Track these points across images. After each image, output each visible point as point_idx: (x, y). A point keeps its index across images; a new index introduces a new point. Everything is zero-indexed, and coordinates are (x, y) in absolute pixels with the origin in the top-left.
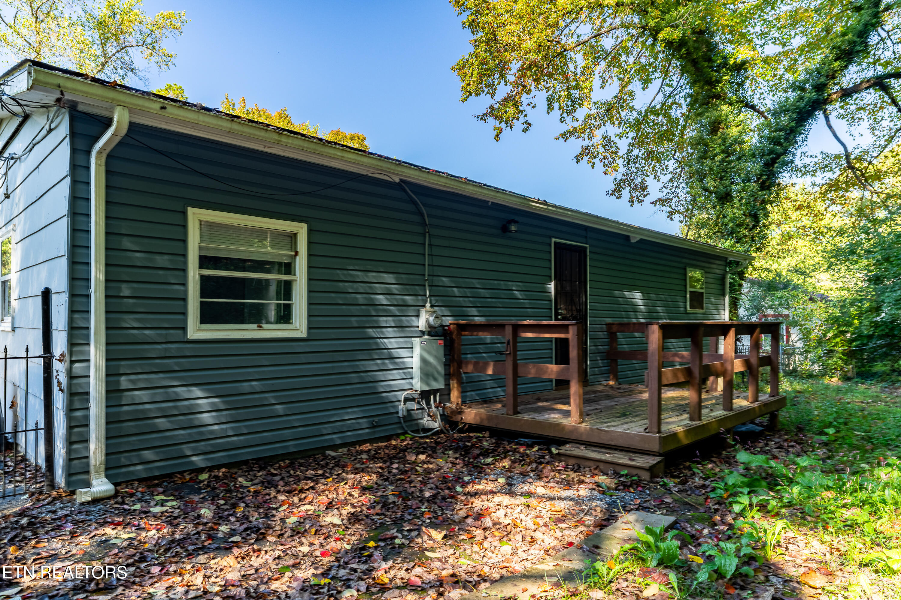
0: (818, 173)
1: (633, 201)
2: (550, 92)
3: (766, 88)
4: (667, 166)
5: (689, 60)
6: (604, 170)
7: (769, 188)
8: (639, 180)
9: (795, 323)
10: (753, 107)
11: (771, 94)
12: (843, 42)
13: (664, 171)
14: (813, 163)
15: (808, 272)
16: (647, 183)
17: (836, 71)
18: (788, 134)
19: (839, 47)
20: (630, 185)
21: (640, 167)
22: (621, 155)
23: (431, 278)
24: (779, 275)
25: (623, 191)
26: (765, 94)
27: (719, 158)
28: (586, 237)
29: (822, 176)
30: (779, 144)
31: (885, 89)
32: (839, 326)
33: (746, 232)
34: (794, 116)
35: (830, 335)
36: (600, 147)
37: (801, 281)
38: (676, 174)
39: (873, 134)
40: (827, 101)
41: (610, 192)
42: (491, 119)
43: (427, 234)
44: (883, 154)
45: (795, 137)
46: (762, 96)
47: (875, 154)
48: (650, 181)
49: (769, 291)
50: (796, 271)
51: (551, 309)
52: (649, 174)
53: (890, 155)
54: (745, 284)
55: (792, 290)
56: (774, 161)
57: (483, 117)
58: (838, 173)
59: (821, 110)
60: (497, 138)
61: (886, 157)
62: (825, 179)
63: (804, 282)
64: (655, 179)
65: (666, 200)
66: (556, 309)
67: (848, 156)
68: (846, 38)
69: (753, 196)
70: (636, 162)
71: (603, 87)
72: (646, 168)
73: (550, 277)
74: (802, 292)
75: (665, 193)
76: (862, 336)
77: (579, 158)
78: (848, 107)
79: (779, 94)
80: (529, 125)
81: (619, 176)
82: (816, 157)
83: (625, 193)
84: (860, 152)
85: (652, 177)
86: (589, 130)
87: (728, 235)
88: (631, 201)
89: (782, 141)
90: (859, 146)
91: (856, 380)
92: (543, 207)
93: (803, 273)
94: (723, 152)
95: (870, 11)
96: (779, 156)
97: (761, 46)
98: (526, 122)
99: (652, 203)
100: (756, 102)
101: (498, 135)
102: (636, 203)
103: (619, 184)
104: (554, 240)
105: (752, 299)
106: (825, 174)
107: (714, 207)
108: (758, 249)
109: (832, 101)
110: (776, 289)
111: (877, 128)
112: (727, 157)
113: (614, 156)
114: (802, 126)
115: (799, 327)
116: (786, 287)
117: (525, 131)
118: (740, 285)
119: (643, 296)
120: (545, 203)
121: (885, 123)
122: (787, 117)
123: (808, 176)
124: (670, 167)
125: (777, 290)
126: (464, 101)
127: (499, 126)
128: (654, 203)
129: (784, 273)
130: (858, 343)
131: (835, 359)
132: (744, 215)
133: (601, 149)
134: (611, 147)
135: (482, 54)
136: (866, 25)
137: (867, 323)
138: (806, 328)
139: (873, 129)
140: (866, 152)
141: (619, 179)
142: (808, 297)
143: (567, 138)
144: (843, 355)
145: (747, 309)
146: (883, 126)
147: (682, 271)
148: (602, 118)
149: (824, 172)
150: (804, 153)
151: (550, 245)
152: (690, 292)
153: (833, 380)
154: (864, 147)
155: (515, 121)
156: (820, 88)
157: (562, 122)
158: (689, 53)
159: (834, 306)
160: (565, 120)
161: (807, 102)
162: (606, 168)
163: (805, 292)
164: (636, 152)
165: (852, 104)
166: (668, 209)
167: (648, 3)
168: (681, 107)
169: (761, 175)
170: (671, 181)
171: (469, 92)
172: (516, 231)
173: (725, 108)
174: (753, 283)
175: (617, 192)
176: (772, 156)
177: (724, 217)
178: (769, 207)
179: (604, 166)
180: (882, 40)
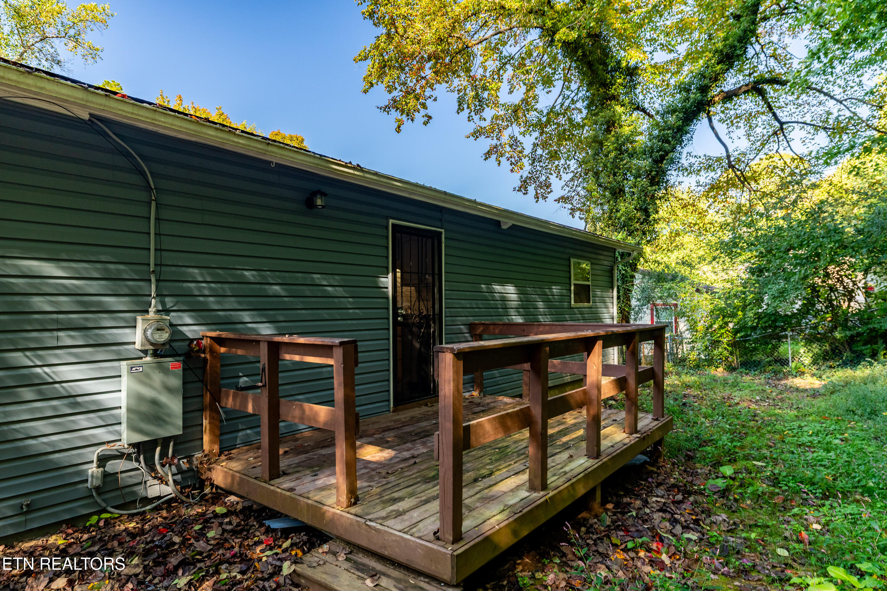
0: (702, 173)
1: (538, 198)
2: (461, 94)
3: (655, 93)
4: (569, 165)
5: (585, 62)
6: (511, 168)
7: (658, 184)
8: (544, 178)
9: (683, 315)
10: (644, 110)
11: (660, 99)
12: (725, 46)
13: (566, 170)
14: (698, 162)
15: (694, 264)
16: (551, 181)
17: (719, 74)
18: (676, 133)
19: (721, 51)
20: (535, 182)
21: (544, 165)
22: (527, 154)
23: (158, 268)
24: (667, 267)
25: (529, 188)
26: (655, 99)
27: (613, 155)
28: (441, 220)
29: (705, 176)
30: (668, 142)
31: (761, 93)
32: (724, 317)
33: (637, 226)
34: (681, 115)
35: (716, 326)
36: (507, 146)
37: (687, 272)
38: (577, 173)
39: (749, 139)
40: (711, 103)
41: (517, 189)
42: (393, 111)
43: (153, 204)
44: (758, 157)
45: (681, 136)
46: (652, 101)
47: (751, 157)
48: (553, 179)
49: (659, 282)
50: (683, 263)
51: (388, 309)
52: (553, 172)
53: (764, 157)
54: (637, 275)
55: (679, 282)
56: (662, 158)
57: (386, 109)
58: (719, 173)
59: (704, 111)
60: (398, 129)
61: (761, 159)
62: (708, 178)
63: (690, 273)
64: (557, 177)
65: (568, 198)
66: (395, 308)
67: (728, 157)
68: (727, 42)
69: (643, 191)
70: (541, 161)
71: (511, 92)
72: (550, 167)
73: (387, 268)
74: (689, 283)
75: (567, 191)
76: (746, 327)
77: (488, 155)
78: (728, 112)
79: (667, 99)
80: (430, 117)
81: (525, 174)
82: (700, 157)
83: (531, 189)
84: (739, 154)
85: (555, 175)
86: (497, 130)
87: (621, 229)
88: (537, 197)
89: (670, 139)
90: (738, 149)
91: (741, 370)
92: (356, 173)
93: (690, 265)
94: (616, 149)
95: (748, 18)
96: (667, 153)
97: (651, 53)
98: (426, 115)
99: (556, 200)
100: (646, 106)
101: (399, 127)
102: (540, 199)
103: (525, 181)
104: (391, 221)
105: (643, 290)
106: (707, 175)
107: (609, 202)
108: (648, 242)
109: (714, 103)
110: (665, 280)
111: (752, 134)
112: (620, 154)
113: (521, 155)
114: (687, 125)
115: (686, 318)
116: (674, 278)
117: (426, 123)
118: (633, 277)
119: (518, 290)
120: (358, 168)
121: (759, 130)
122: (674, 117)
123: (694, 175)
124: (571, 165)
125: (666, 282)
126: (365, 92)
127: (400, 118)
128: (558, 200)
129: (673, 265)
130: (742, 334)
131: (720, 350)
132: (635, 209)
133: (508, 148)
134: (517, 146)
135: (382, 44)
136: (745, 31)
137: (752, 315)
138: (693, 319)
139: (749, 135)
140: (744, 154)
141: (525, 176)
142: (695, 289)
143: (477, 137)
144: (728, 345)
145: (639, 300)
146: (757, 132)
147: (567, 263)
148: (509, 119)
149: (707, 171)
150: (689, 153)
151: (387, 228)
152: (574, 284)
153: (718, 370)
154: (742, 150)
155: (416, 114)
156: (704, 89)
157: (469, 121)
158: (584, 55)
159: (719, 298)
160: (473, 119)
161: (692, 103)
162: (513, 166)
163: (692, 284)
164: (539, 151)
165: (731, 109)
166: (570, 206)
167: (544, 3)
168: (581, 112)
169: (651, 171)
170: (572, 180)
171: (371, 83)
172: (323, 207)
173: (619, 109)
174: (644, 274)
175: (523, 187)
176: (661, 153)
177: (617, 211)
178: (658, 202)
179: (511, 164)
180: (757, 54)
